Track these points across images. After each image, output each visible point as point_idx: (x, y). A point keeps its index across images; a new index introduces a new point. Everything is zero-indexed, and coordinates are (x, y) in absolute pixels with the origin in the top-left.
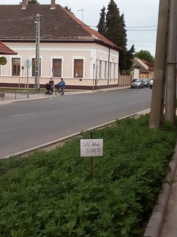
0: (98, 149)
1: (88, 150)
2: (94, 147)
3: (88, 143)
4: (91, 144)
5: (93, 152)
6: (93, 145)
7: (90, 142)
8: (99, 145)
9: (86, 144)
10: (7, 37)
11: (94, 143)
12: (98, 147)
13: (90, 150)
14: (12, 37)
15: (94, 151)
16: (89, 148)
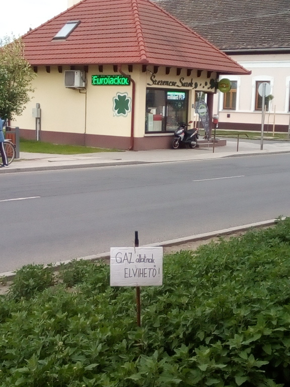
0: (152, 270)
1: (127, 271)
2: (141, 265)
3: (129, 256)
4: (135, 257)
5: (139, 276)
6: (139, 260)
7: (133, 252)
8: (152, 261)
9: (123, 259)
10: (249, 47)
11: (143, 257)
12: (151, 265)
13: (131, 271)
14: (258, 46)
15: (142, 273)
16: (131, 266)
